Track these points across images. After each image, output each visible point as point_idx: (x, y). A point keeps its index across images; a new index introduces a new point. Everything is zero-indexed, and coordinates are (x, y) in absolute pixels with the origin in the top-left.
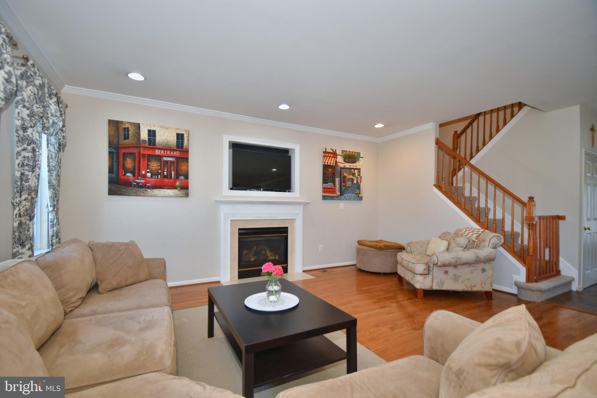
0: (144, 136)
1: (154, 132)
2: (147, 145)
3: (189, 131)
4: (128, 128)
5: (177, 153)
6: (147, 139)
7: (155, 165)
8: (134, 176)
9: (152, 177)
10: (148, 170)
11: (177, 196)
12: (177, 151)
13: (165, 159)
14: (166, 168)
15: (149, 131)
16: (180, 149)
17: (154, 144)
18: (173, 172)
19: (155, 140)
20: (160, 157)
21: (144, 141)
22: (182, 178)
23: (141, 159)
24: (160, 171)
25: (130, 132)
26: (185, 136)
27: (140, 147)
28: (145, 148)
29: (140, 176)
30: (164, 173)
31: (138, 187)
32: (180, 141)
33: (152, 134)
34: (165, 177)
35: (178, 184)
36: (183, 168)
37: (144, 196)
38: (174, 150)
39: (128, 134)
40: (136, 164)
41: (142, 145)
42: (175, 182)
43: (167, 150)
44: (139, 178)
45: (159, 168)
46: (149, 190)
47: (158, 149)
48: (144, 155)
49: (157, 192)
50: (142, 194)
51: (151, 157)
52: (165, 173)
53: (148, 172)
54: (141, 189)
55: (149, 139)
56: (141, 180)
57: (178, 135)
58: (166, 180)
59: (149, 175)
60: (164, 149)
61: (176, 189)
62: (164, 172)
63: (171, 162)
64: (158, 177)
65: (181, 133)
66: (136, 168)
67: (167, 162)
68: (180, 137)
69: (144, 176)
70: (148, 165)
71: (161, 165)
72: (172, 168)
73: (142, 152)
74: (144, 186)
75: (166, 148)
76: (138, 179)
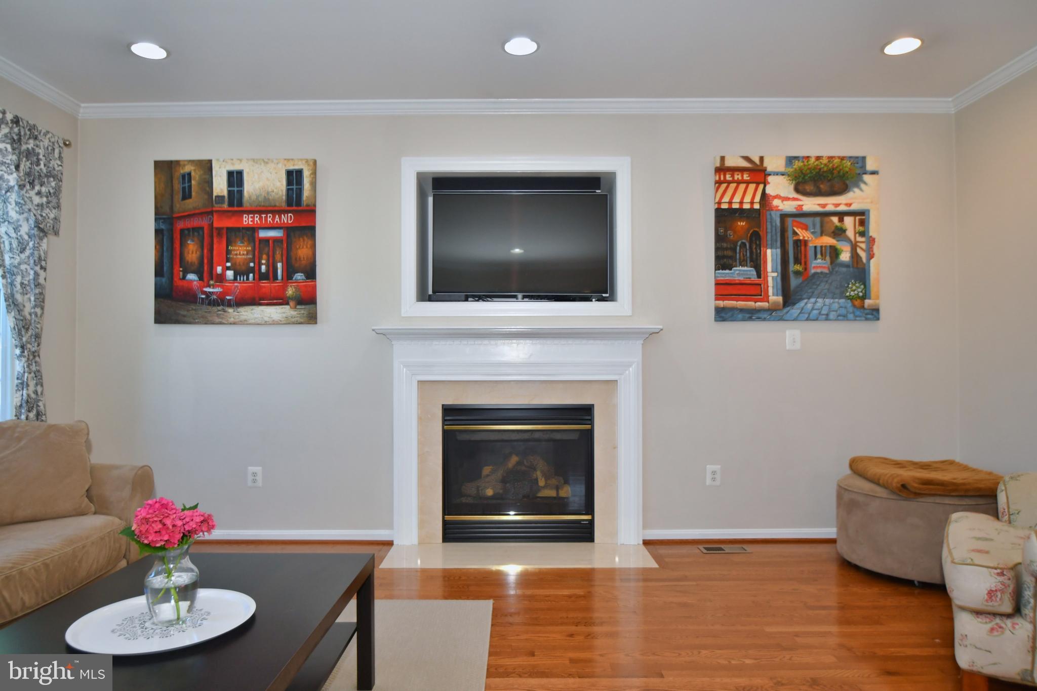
0: (220, 186)
1: (240, 173)
2: (225, 206)
3: (315, 162)
4: (189, 174)
5: (287, 219)
6: (225, 193)
7: (241, 251)
8: (201, 278)
9: (235, 279)
10: (228, 264)
11: (289, 322)
12: (287, 212)
13: (263, 234)
14: (264, 256)
15: (230, 174)
16: (294, 208)
17: (240, 203)
18: (279, 265)
19: (241, 193)
20: (253, 230)
21: (220, 198)
22: (299, 276)
23: (215, 240)
24: (252, 265)
25: (193, 182)
26: (306, 174)
27: (211, 213)
28: (223, 213)
29: (212, 279)
30: (260, 269)
31: (209, 304)
32: (294, 187)
33: (235, 178)
34: (263, 277)
35: (290, 291)
36: (302, 252)
37: (221, 323)
38: (280, 212)
39: (190, 187)
40: (205, 251)
41: (217, 207)
42: (284, 288)
43: (267, 212)
44: (212, 282)
45: (250, 256)
46: (230, 310)
47: (249, 212)
48: (219, 230)
49: (249, 313)
50: (218, 320)
51: (233, 234)
52: (263, 268)
53: (228, 268)
54: (215, 309)
55: (229, 192)
56: (214, 286)
57: (289, 173)
58: (264, 284)
59: (230, 274)
60: (260, 212)
61: (287, 304)
62: (260, 265)
63: (276, 240)
64: (248, 279)
65: (297, 167)
66: (205, 261)
67: (266, 240)
68: (294, 177)
69: (221, 278)
70: (228, 252)
71: (254, 250)
72: (278, 256)
73: (216, 225)
74: (220, 302)
75: (265, 209)
76: (209, 286)
